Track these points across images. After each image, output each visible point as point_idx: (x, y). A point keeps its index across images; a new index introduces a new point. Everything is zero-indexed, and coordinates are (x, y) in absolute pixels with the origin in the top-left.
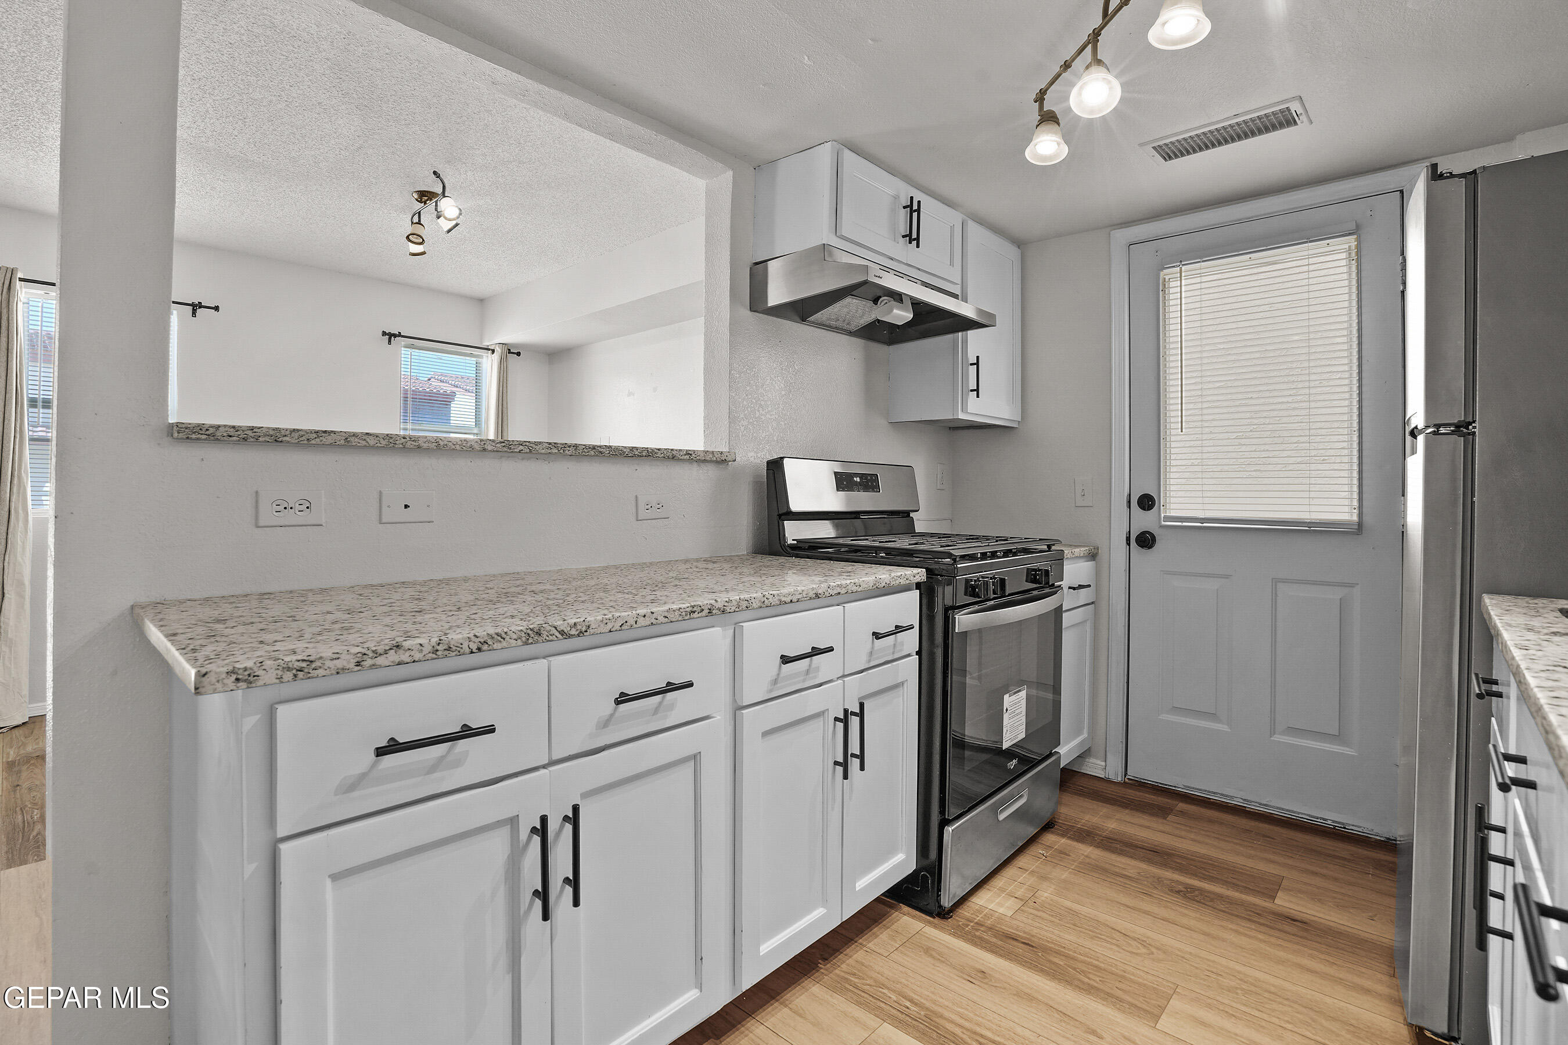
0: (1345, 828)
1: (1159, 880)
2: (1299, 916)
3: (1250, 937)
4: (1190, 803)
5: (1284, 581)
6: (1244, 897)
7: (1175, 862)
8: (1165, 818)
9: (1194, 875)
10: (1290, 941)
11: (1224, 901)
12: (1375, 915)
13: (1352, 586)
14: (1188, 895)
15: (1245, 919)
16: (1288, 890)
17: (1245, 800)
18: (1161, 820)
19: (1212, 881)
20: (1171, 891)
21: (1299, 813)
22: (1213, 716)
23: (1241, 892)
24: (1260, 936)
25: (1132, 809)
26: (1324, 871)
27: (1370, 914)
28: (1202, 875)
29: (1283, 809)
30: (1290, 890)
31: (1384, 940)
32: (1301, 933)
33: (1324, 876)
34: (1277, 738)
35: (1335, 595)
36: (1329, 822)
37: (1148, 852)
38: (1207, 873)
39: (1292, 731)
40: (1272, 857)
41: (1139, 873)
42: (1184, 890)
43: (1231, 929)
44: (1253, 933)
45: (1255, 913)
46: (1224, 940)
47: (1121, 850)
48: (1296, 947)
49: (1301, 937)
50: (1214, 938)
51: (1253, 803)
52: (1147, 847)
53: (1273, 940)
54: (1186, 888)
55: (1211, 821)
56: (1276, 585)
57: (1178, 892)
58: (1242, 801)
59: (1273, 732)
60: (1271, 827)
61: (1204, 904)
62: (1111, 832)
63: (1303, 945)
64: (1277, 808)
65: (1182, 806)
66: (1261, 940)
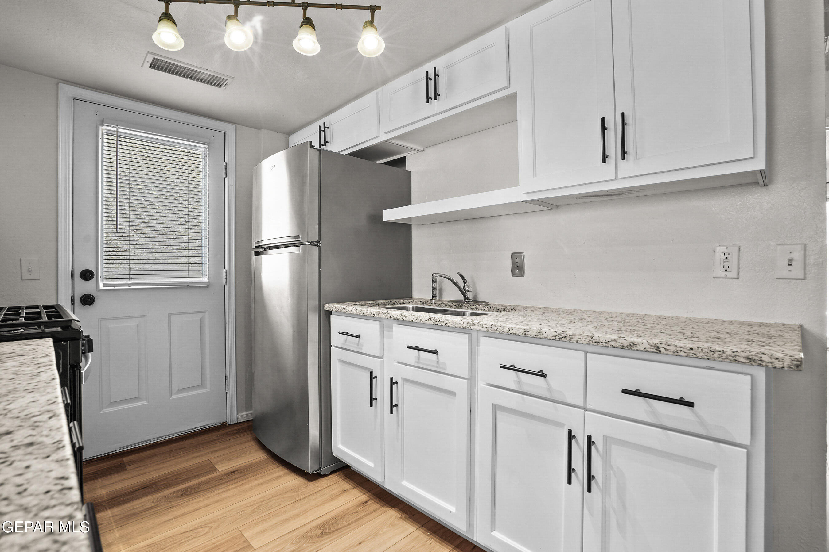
0: (206, 427)
1: (167, 498)
2: (233, 469)
3: (231, 489)
4: (128, 456)
5: (173, 314)
6: (207, 477)
7: (161, 485)
8: (126, 470)
9: (177, 484)
10: (243, 480)
11: (203, 485)
12: (250, 452)
13: (205, 312)
14: (186, 493)
15: (219, 485)
16: (217, 463)
17: (158, 438)
18: (125, 472)
19: (188, 481)
20: (178, 497)
21: (186, 431)
22: (137, 399)
23: (204, 476)
24: (233, 486)
25: (101, 477)
26: (217, 448)
27: (248, 452)
28: (181, 482)
29: (178, 433)
30: (218, 463)
31: (262, 458)
32: (242, 475)
33: (220, 450)
34: (173, 397)
35: (198, 317)
36: (200, 428)
37: (142, 490)
38: (181, 479)
39: (180, 390)
40: (193, 455)
41: (153, 502)
42: (183, 493)
43: (221, 492)
44: (229, 488)
45: (219, 480)
46: (226, 498)
47: (128, 499)
48: (247, 480)
49: (243, 476)
50: (222, 500)
51: (162, 437)
52: (138, 488)
53: (238, 484)
54: (182, 491)
55: (149, 457)
56: (170, 317)
57: (182, 495)
58: (156, 439)
59: (171, 395)
60: (178, 444)
61: (198, 492)
62: (106, 495)
63: (248, 478)
64: (175, 433)
65: (126, 459)
66: (235, 488)
